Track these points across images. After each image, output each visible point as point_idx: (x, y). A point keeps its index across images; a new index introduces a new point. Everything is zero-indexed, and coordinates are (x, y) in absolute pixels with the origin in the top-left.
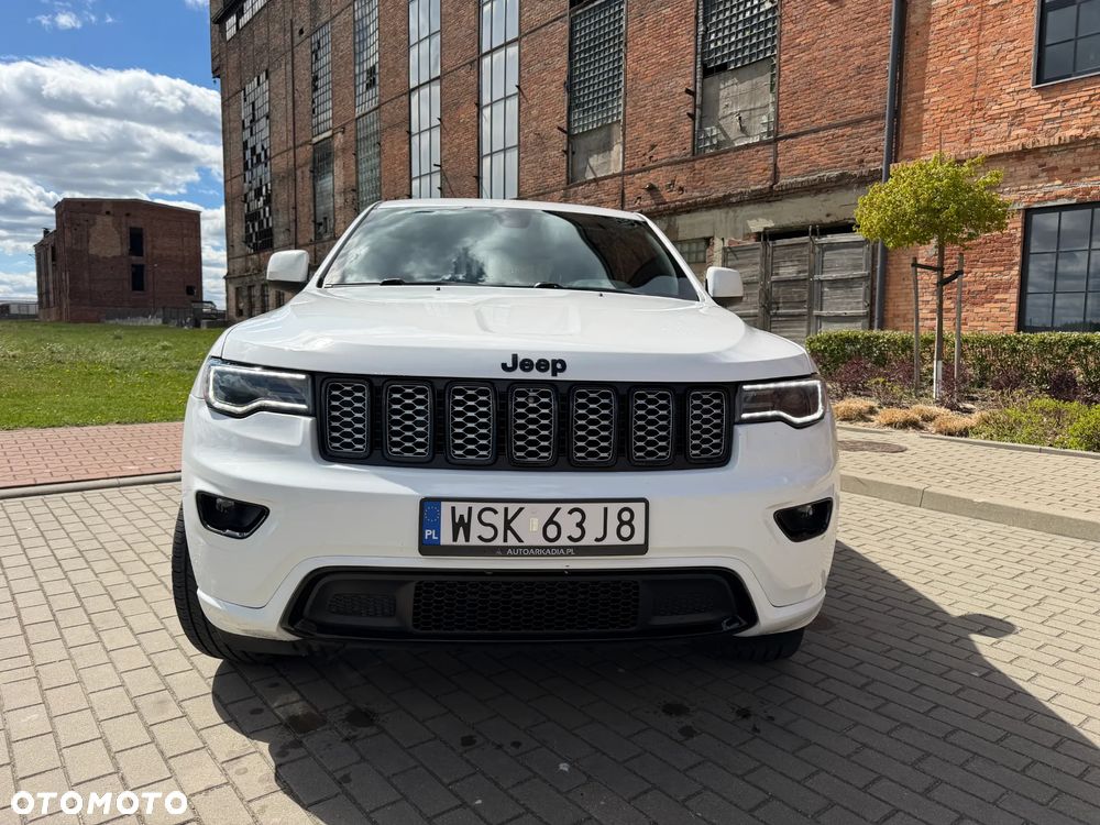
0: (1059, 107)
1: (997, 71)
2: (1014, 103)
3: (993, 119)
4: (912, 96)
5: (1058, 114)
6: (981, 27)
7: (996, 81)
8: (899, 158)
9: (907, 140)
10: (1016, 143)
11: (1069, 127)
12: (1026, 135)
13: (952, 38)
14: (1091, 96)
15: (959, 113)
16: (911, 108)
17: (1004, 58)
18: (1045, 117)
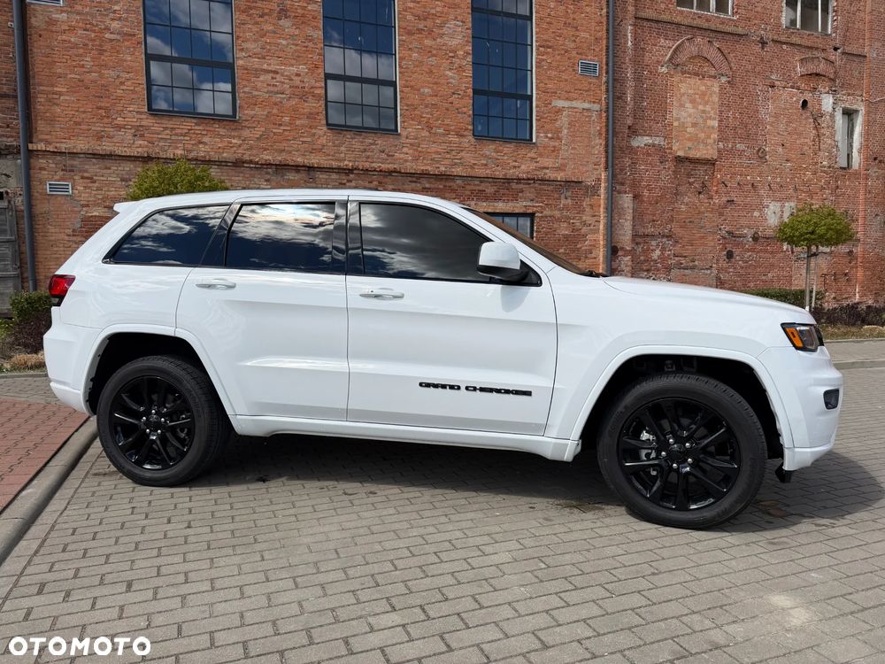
0: (168, 132)
1: (118, 91)
2: (135, 120)
3: (119, 127)
4: (41, 88)
5: (169, 137)
6: (101, 52)
7: (119, 99)
8: (34, 140)
9: (41, 126)
10: (140, 150)
11: (177, 148)
12: (147, 146)
13: (75, 51)
14: (189, 130)
15: (89, 115)
16: (41, 99)
17: (122, 83)
18: (160, 136)
